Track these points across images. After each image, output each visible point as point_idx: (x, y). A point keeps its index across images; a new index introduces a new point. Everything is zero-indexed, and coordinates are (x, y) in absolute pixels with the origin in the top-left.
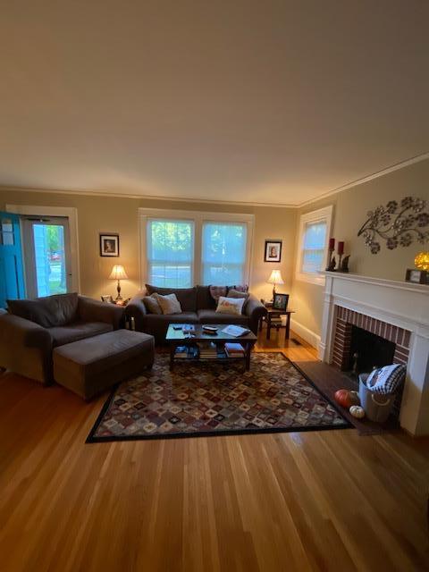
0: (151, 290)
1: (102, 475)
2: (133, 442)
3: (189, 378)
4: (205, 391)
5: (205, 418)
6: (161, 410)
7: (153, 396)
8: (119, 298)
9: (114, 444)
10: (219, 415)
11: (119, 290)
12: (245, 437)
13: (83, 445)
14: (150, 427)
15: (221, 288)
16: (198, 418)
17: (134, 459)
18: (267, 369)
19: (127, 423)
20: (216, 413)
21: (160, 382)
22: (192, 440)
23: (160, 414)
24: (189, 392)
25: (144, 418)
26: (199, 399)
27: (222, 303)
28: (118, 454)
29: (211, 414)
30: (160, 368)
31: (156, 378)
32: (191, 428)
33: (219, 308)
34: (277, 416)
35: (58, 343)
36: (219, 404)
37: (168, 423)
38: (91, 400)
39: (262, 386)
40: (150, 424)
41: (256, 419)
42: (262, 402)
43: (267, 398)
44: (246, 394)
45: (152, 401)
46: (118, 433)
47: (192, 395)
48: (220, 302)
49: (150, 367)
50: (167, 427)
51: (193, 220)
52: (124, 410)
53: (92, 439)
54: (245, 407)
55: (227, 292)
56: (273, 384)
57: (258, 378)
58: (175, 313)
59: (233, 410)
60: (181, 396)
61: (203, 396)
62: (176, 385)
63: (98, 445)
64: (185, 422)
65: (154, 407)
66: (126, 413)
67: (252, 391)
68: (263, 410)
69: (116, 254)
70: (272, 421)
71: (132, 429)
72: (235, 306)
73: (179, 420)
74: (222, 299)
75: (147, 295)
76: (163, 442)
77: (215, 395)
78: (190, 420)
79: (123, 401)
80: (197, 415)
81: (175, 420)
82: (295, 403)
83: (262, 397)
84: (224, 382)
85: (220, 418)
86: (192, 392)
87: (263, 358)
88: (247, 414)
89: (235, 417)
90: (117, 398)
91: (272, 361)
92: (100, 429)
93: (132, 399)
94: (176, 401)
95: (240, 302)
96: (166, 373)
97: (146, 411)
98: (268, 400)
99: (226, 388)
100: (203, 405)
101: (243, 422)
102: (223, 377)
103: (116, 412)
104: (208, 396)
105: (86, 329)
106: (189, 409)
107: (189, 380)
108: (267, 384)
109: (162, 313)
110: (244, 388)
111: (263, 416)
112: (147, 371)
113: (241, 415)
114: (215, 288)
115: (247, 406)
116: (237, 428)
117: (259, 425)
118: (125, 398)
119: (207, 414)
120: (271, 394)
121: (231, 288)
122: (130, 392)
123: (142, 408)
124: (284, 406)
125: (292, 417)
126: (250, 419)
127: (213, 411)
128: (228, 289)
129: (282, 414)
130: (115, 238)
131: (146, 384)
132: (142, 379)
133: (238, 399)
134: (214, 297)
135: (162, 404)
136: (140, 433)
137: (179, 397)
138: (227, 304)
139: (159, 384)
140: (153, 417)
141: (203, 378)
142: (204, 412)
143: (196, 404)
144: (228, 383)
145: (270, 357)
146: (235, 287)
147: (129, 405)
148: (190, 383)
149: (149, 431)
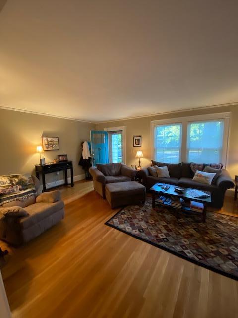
0: (154, 164)
1: (103, 237)
2: (119, 231)
3: (160, 214)
4: (166, 224)
5: (157, 236)
6: (138, 224)
7: (137, 216)
8: (140, 166)
9: (113, 229)
10: (166, 238)
11: (140, 162)
12: (174, 257)
13: (103, 224)
14: (129, 229)
15: (200, 165)
16: (153, 234)
17: (116, 238)
18: (221, 227)
19: (121, 223)
20: (165, 237)
21: (145, 211)
22: (144, 243)
23: (136, 225)
24: (156, 221)
25: (128, 224)
26: (159, 226)
27: (197, 175)
28: (112, 233)
29: (162, 236)
30: (148, 204)
31: (144, 208)
32: (147, 238)
33: (195, 178)
34: (206, 256)
35: (108, 182)
36: (170, 233)
37: (137, 230)
38: (114, 208)
39: (208, 235)
40: (130, 227)
41: (189, 251)
42: (201, 244)
43: (206, 243)
44: (192, 235)
45: (136, 218)
46: (116, 225)
47: (157, 223)
48: (196, 174)
49: (144, 203)
50: (136, 232)
51: (181, 122)
52: (123, 217)
53: (106, 224)
54: (186, 242)
55: (203, 168)
56: (219, 237)
57: (208, 229)
58: (165, 178)
59: (176, 240)
60: (151, 221)
61: (164, 226)
62: (152, 215)
63: (107, 227)
64: (145, 233)
65: (135, 221)
66: (123, 219)
67: (197, 235)
68: (198, 248)
69: (140, 145)
70: (200, 257)
71: (122, 226)
72: (206, 178)
73: (143, 232)
74: (198, 172)
75: (152, 166)
76: (131, 237)
77: (170, 228)
78: (149, 234)
79: (124, 213)
80: (153, 233)
81: (141, 230)
82: (229, 255)
83: (204, 241)
84: (181, 223)
85: (165, 240)
86: (158, 221)
87: (223, 218)
88: (184, 246)
89: (175, 244)
90: (123, 211)
91: (230, 223)
92: (111, 221)
93: (129, 214)
94: (147, 222)
95: (211, 175)
96: (150, 208)
97: (131, 221)
98: (207, 245)
99: (180, 227)
100: (160, 230)
101: (178, 249)
102: (182, 220)
103: (120, 217)
104: (165, 227)
105: (120, 178)
106: (151, 229)
107: (159, 215)
108: (214, 235)
109: (157, 176)
110: (192, 231)
111: (195, 252)
112: (141, 204)
113: (179, 244)
114: (195, 165)
115: (187, 241)
116: (172, 249)
117: (188, 255)
118: (126, 212)
119: (159, 235)
120: (212, 242)
121: (207, 165)
122: (129, 211)
123: (130, 220)
124: (217, 253)
125: (219, 263)
126: (184, 250)
127: (164, 235)
128: (204, 166)
129: (213, 257)
130: (140, 138)
131: (137, 209)
132: (137, 207)
133: (184, 236)
134: (193, 171)
135: (139, 221)
136: (124, 229)
137: (149, 221)
138: (201, 176)
139: (144, 212)
140: (132, 225)
141: (168, 217)
142: (158, 233)
143: (157, 228)
144: (182, 225)
145: (230, 220)
146: (211, 165)
147: (126, 216)
148: (160, 217)
149: (127, 230)
